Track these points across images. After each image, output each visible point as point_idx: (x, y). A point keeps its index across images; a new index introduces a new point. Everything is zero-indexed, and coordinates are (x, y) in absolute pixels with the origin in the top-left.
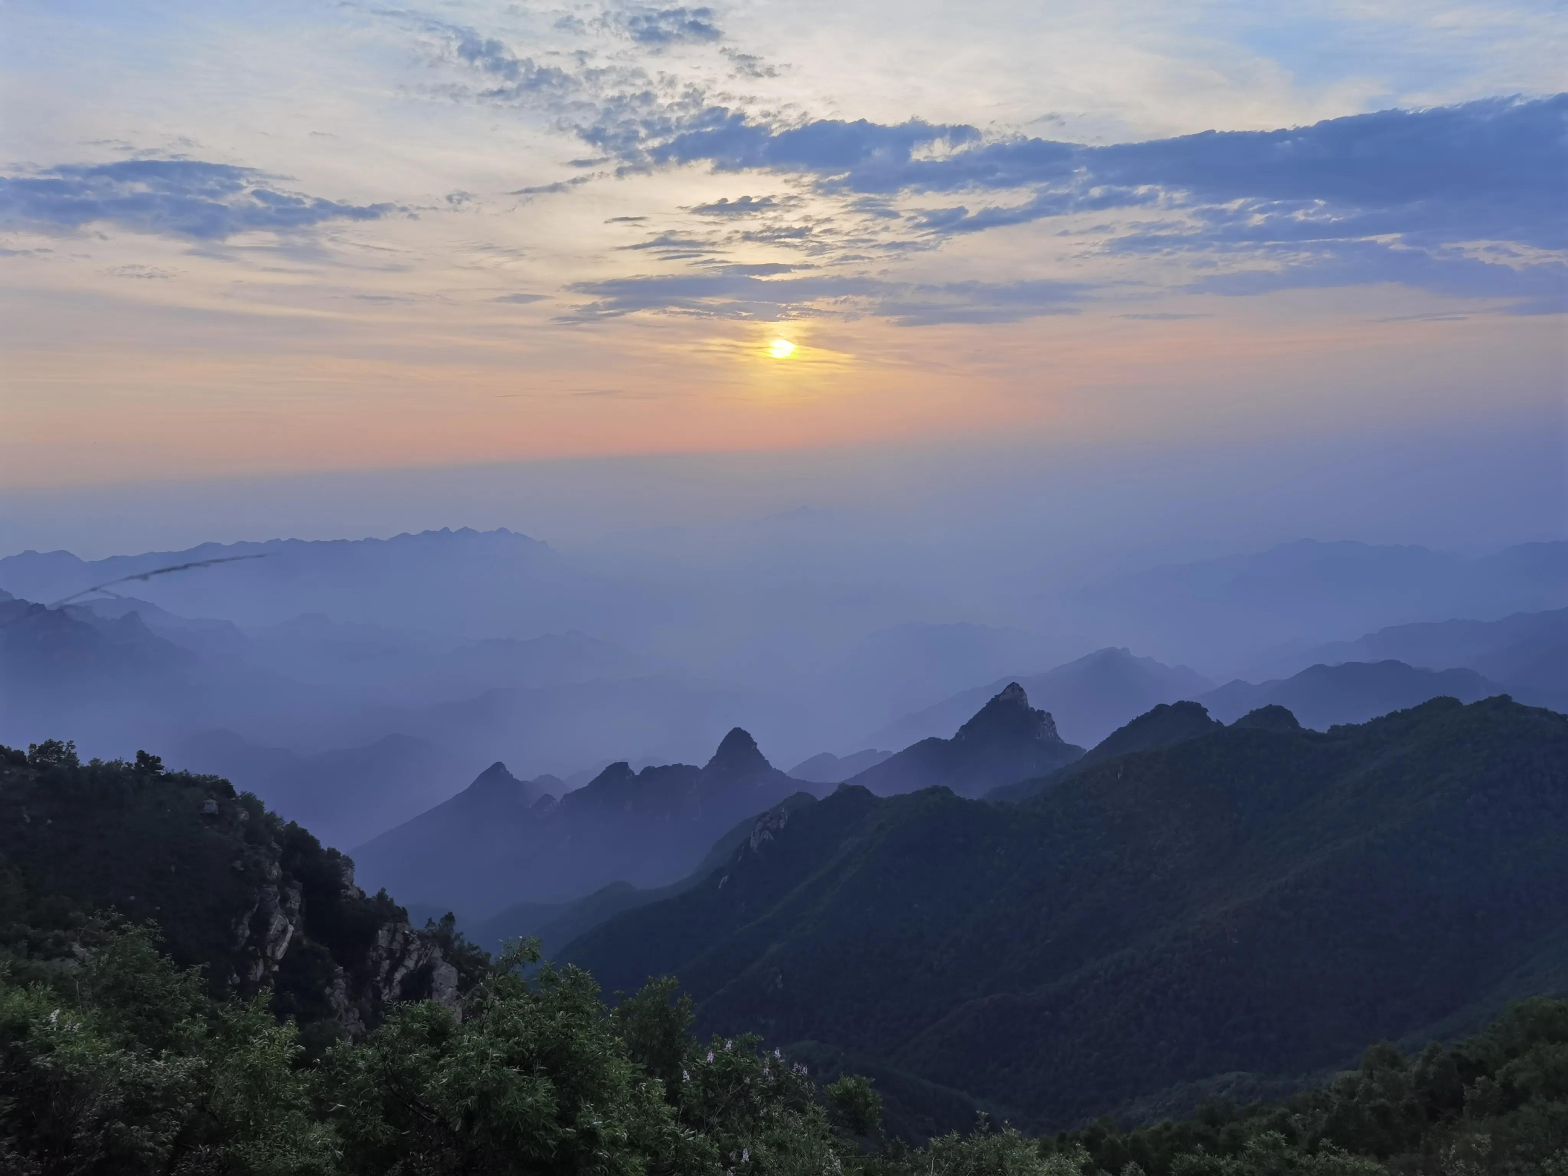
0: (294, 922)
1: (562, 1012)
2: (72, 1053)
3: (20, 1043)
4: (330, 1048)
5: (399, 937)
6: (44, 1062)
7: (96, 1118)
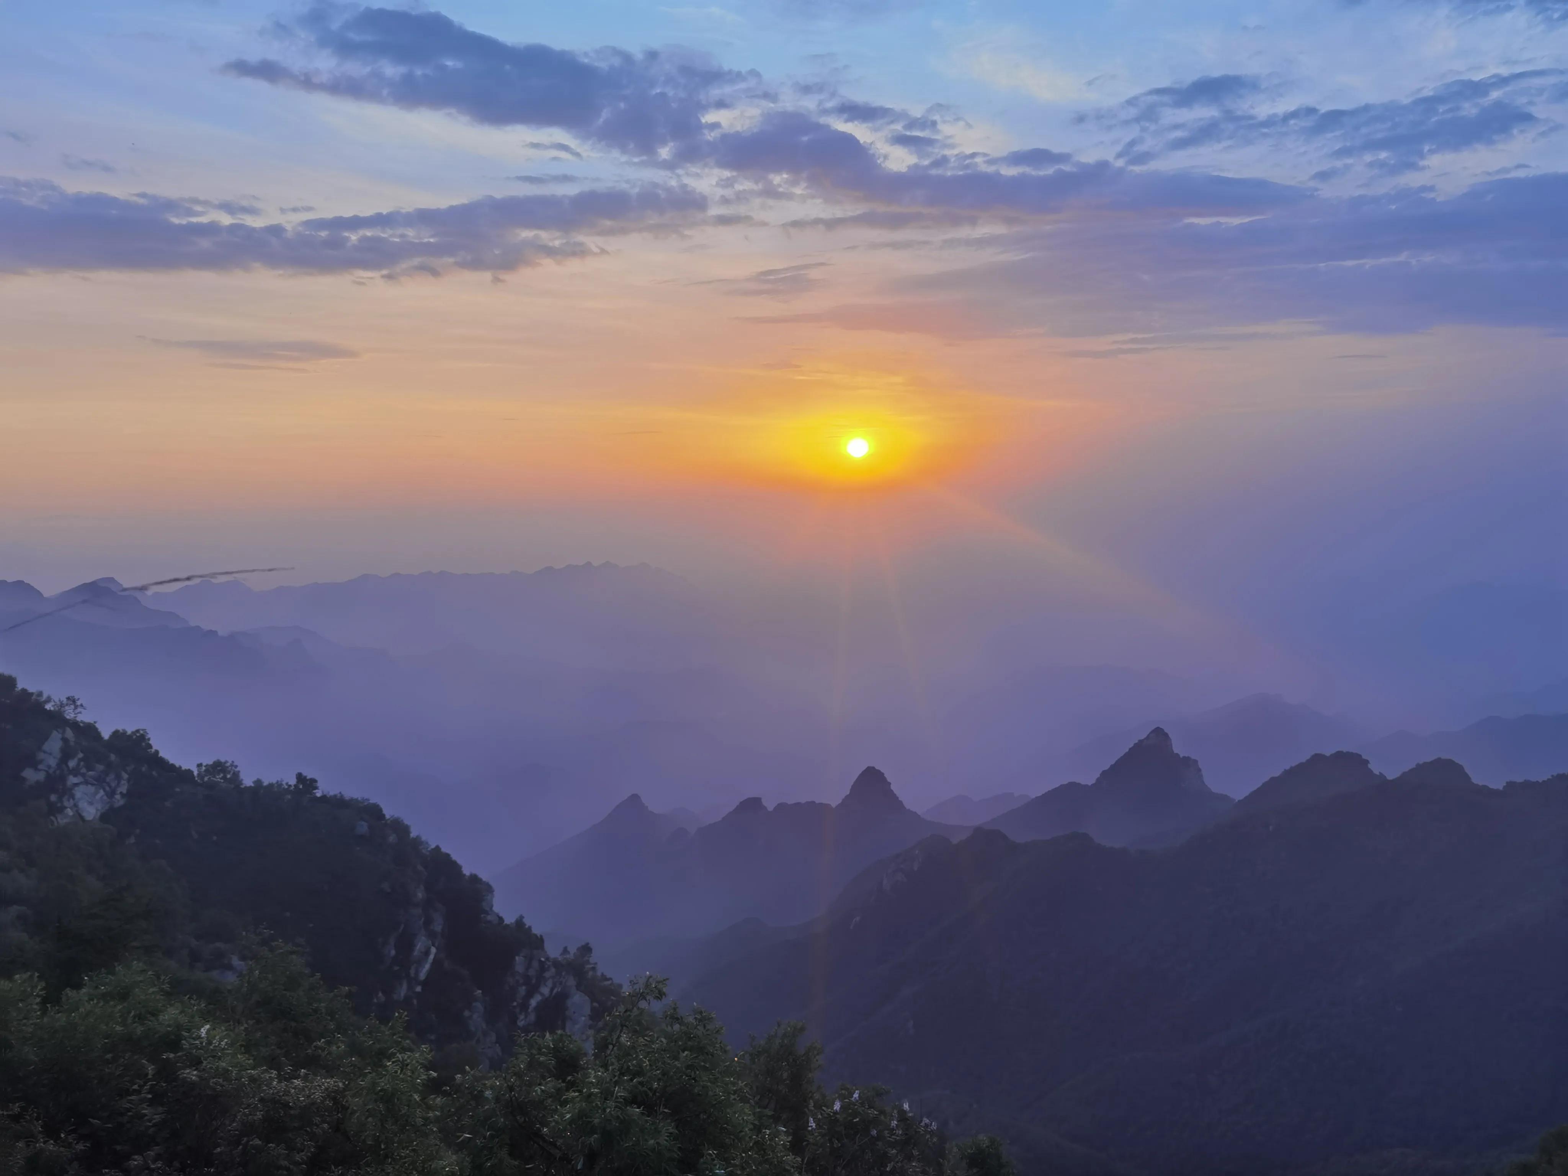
0: (436, 944)
1: (686, 1053)
2: (218, 1067)
3: (172, 1055)
4: (459, 1076)
5: (535, 964)
6: (192, 1075)
7: (237, 1132)
